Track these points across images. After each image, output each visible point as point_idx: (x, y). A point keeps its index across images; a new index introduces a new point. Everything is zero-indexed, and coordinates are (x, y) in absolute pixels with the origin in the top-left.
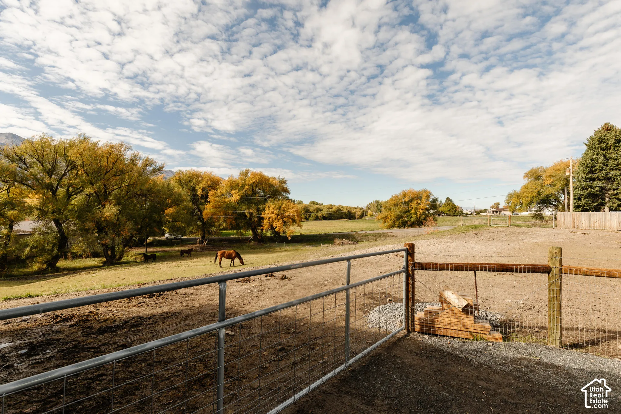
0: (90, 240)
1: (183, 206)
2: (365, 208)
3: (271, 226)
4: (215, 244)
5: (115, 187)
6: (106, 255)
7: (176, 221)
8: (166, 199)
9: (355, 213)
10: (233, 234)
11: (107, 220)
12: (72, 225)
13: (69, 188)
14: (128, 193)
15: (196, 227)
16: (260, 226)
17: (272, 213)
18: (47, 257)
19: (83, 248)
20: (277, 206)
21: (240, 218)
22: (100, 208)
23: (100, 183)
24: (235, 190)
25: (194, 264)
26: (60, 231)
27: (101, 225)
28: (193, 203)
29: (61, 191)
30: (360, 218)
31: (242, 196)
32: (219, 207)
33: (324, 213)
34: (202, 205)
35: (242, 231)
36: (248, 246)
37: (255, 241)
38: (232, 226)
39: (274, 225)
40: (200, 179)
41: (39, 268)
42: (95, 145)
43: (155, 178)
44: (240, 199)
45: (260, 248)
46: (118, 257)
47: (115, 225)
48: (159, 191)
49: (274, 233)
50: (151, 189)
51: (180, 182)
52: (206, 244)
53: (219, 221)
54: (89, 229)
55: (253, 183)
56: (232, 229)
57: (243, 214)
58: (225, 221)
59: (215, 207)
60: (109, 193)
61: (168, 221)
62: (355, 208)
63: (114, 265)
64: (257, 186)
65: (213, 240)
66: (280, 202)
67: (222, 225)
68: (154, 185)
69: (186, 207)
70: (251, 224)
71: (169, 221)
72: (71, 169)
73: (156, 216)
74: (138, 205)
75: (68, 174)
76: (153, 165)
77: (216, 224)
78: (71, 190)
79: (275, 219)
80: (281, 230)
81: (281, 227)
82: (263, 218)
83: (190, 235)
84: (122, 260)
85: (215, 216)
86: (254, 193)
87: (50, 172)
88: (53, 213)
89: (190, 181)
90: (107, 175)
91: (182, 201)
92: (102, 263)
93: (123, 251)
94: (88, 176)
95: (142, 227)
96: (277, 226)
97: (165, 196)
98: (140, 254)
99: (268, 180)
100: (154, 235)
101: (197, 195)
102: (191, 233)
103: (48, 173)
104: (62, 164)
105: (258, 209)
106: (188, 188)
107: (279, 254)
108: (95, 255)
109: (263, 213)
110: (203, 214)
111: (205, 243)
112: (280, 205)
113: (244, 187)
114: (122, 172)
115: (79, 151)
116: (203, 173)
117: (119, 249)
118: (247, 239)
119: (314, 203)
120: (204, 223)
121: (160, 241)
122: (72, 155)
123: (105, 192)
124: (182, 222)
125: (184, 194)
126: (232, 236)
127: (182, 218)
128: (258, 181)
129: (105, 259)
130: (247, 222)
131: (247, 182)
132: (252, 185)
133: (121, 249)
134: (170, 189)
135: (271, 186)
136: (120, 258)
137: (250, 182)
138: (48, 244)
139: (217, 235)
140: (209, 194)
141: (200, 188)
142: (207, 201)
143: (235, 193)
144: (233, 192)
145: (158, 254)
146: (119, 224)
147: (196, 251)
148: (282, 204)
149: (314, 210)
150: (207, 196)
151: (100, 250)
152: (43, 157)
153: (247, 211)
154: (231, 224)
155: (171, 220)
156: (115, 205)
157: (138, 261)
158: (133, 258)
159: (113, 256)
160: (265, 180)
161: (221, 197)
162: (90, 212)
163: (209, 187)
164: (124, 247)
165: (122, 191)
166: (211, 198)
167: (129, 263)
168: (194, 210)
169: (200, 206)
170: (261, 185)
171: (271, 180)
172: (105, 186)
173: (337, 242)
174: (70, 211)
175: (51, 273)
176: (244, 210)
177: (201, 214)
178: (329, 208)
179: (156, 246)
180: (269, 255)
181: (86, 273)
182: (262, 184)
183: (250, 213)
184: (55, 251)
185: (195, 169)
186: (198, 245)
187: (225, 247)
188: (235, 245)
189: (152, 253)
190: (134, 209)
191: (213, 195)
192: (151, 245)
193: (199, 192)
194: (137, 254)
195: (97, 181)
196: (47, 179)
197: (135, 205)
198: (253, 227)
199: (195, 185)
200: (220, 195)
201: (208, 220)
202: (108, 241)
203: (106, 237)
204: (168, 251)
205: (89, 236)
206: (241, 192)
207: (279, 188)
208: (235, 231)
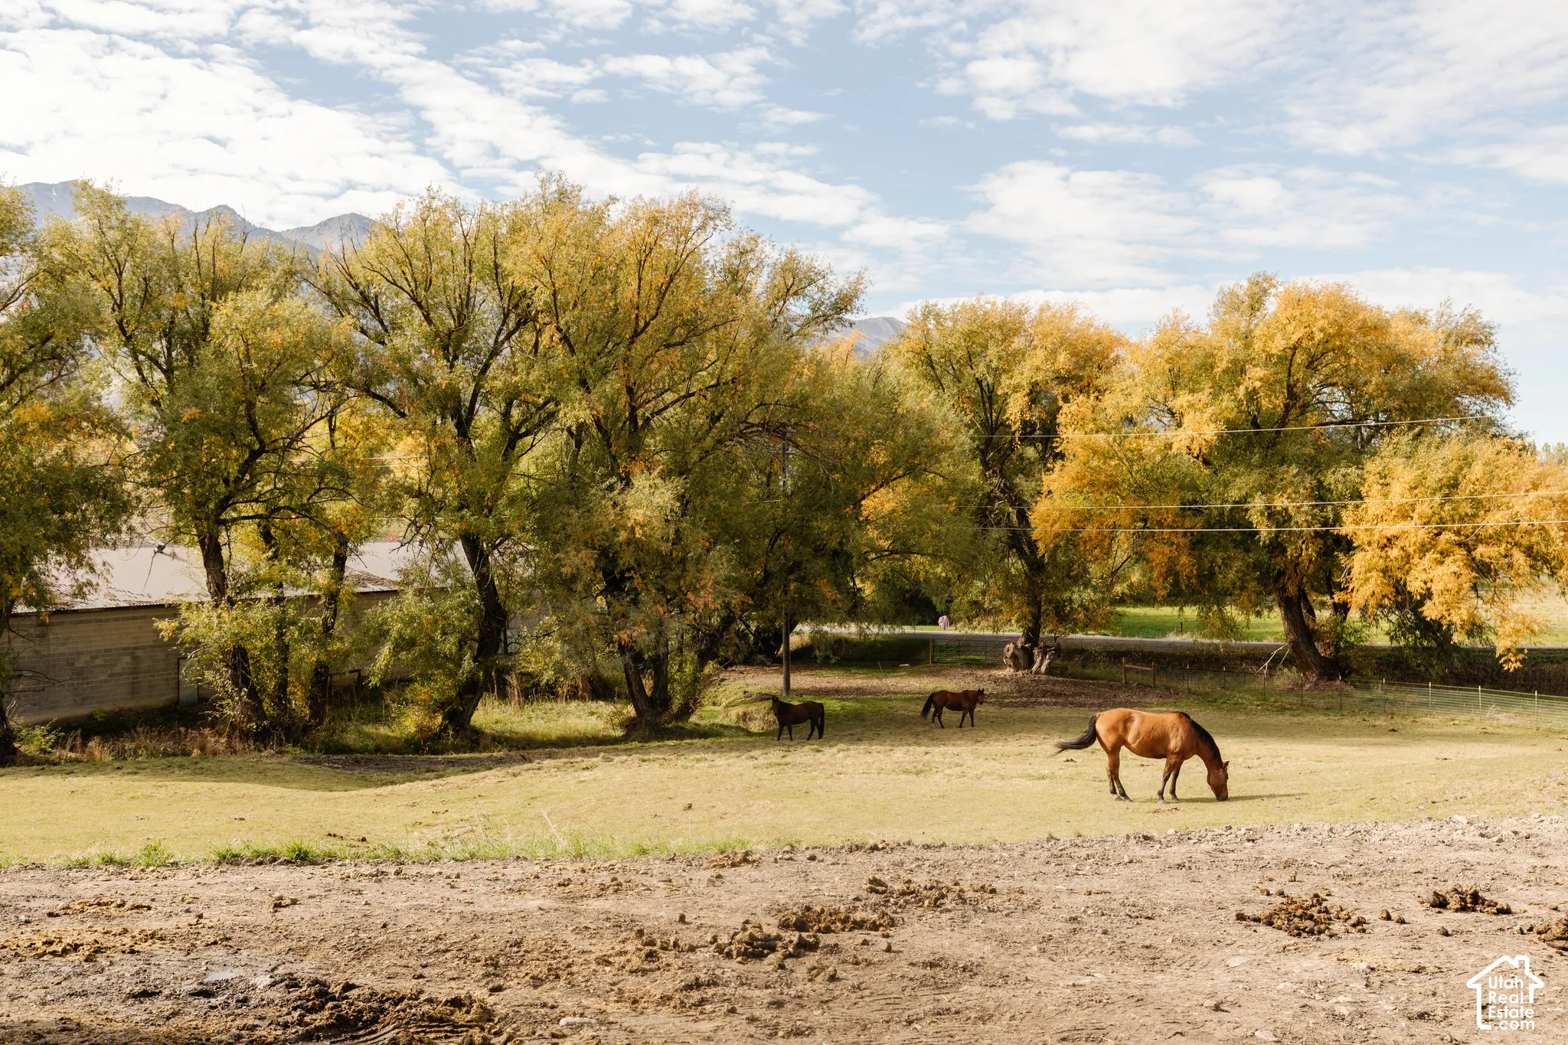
0: (579, 625)
1: (940, 481)
3: (1400, 588)
4: (1089, 671)
5: (669, 397)
6: (634, 695)
7: (907, 551)
8: (867, 445)
10: (1181, 628)
11: (637, 542)
12: (521, 561)
13: (509, 405)
14: (714, 419)
15: (996, 584)
16: (1330, 586)
17: (1405, 514)
18: (440, 686)
19: (557, 656)
20: (1437, 474)
21: (1217, 542)
22: (611, 488)
23: (612, 385)
24: (1192, 391)
25: (988, 766)
26: (484, 582)
27: (613, 561)
28: (985, 465)
29: (486, 419)
31: (1230, 424)
32: (1112, 485)
34: (1028, 476)
35: (1232, 611)
36: (1263, 696)
37: (1304, 667)
38: (1176, 583)
39: (1415, 586)
40: (1018, 343)
41: (421, 729)
42: (597, 217)
43: (823, 348)
44: (1220, 436)
45: (1328, 710)
46: (677, 703)
47: (666, 562)
48: (839, 410)
49: (1411, 630)
50: (804, 398)
51: (930, 363)
52: (1049, 672)
53: (1108, 553)
54: (574, 578)
55: (1294, 348)
56: (1176, 597)
57: (1237, 516)
58: (1140, 557)
59: (1092, 484)
60: (647, 421)
61: (873, 550)
63: (661, 738)
64: (1312, 364)
65: (1081, 652)
66: (1453, 449)
67: (1125, 578)
68: (814, 381)
69: (954, 481)
70: (1281, 574)
71: (881, 553)
72: (519, 325)
73: (823, 525)
74: (753, 476)
75: (506, 351)
76: (812, 290)
77: (1095, 570)
78: (516, 414)
79: (1423, 549)
80: (1460, 615)
81: (1458, 597)
82: (1347, 545)
83: (970, 620)
84: (693, 719)
85: (1090, 530)
86: (1296, 401)
87: (450, 345)
88: (461, 508)
89: (970, 356)
90: (638, 346)
91: (934, 454)
92: (621, 725)
93: (696, 680)
94: (572, 351)
95: (768, 575)
96: (1436, 588)
97: (860, 433)
98: (762, 697)
99: (1378, 328)
100: (818, 615)
101: (1002, 426)
102: (977, 610)
103: (445, 348)
104: (488, 307)
105: (1320, 493)
106: (961, 392)
107: (1453, 751)
108: (599, 689)
109: (1346, 515)
110: (1034, 518)
111: (1041, 663)
112: (1454, 466)
113: (1243, 371)
114: (693, 329)
115: (542, 249)
116: (1034, 312)
117: (680, 670)
118: (1255, 657)
120: (1036, 566)
121: (840, 642)
122: (519, 268)
123: (633, 418)
124: (935, 557)
125: (945, 419)
126: (1172, 638)
127: (937, 536)
128: (1319, 336)
129: (630, 710)
130: (1256, 566)
131: (1258, 345)
132: (1286, 360)
133: (688, 669)
134: (885, 400)
135: (1397, 360)
136: (686, 711)
137: (1278, 346)
138: (444, 633)
139: (1098, 627)
140: (1061, 419)
141: (1016, 389)
142: (1051, 453)
143: (1191, 406)
144: (1182, 400)
145: (832, 705)
146: (683, 560)
147: (1000, 700)
148: (1467, 461)
150: (1050, 429)
151: (613, 668)
152: (429, 283)
153: (1258, 503)
154: (1171, 571)
155: (885, 544)
156: (665, 475)
157: (755, 727)
158: (734, 712)
159: (660, 700)
160: (1365, 329)
161: (1118, 429)
162: (575, 502)
163: (1062, 380)
164: (703, 658)
165: (692, 411)
166: (1070, 437)
167: (718, 735)
168: (990, 498)
169: (1020, 480)
170: (1334, 360)
171: (1398, 327)
172: (630, 391)
174: (512, 501)
175: (457, 750)
176: (1244, 500)
177: (1023, 517)
179: (826, 664)
180: (1371, 751)
181: (559, 762)
182: (1342, 351)
183: (1271, 514)
184: (467, 663)
185: (995, 300)
186: (1008, 672)
187: (1138, 693)
188: (1191, 684)
189: (809, 698)
190: (737, 494)
191: (1079, 423)
192: (804, 658)
193: (1015, 409)
194: (749, 698)
195: (604, 372)
196: (441, 376)
197: (744, 477)
198: (1292, 590)
199: (997, 373)
200: (1117, 417)
201: (1057, 546)
202: (637, 632)
203: (633, 615)
204: (875, 692)
205: (575, 606)
206: (1226, 401)
207: (1448, 375)
208: (1191, 612)
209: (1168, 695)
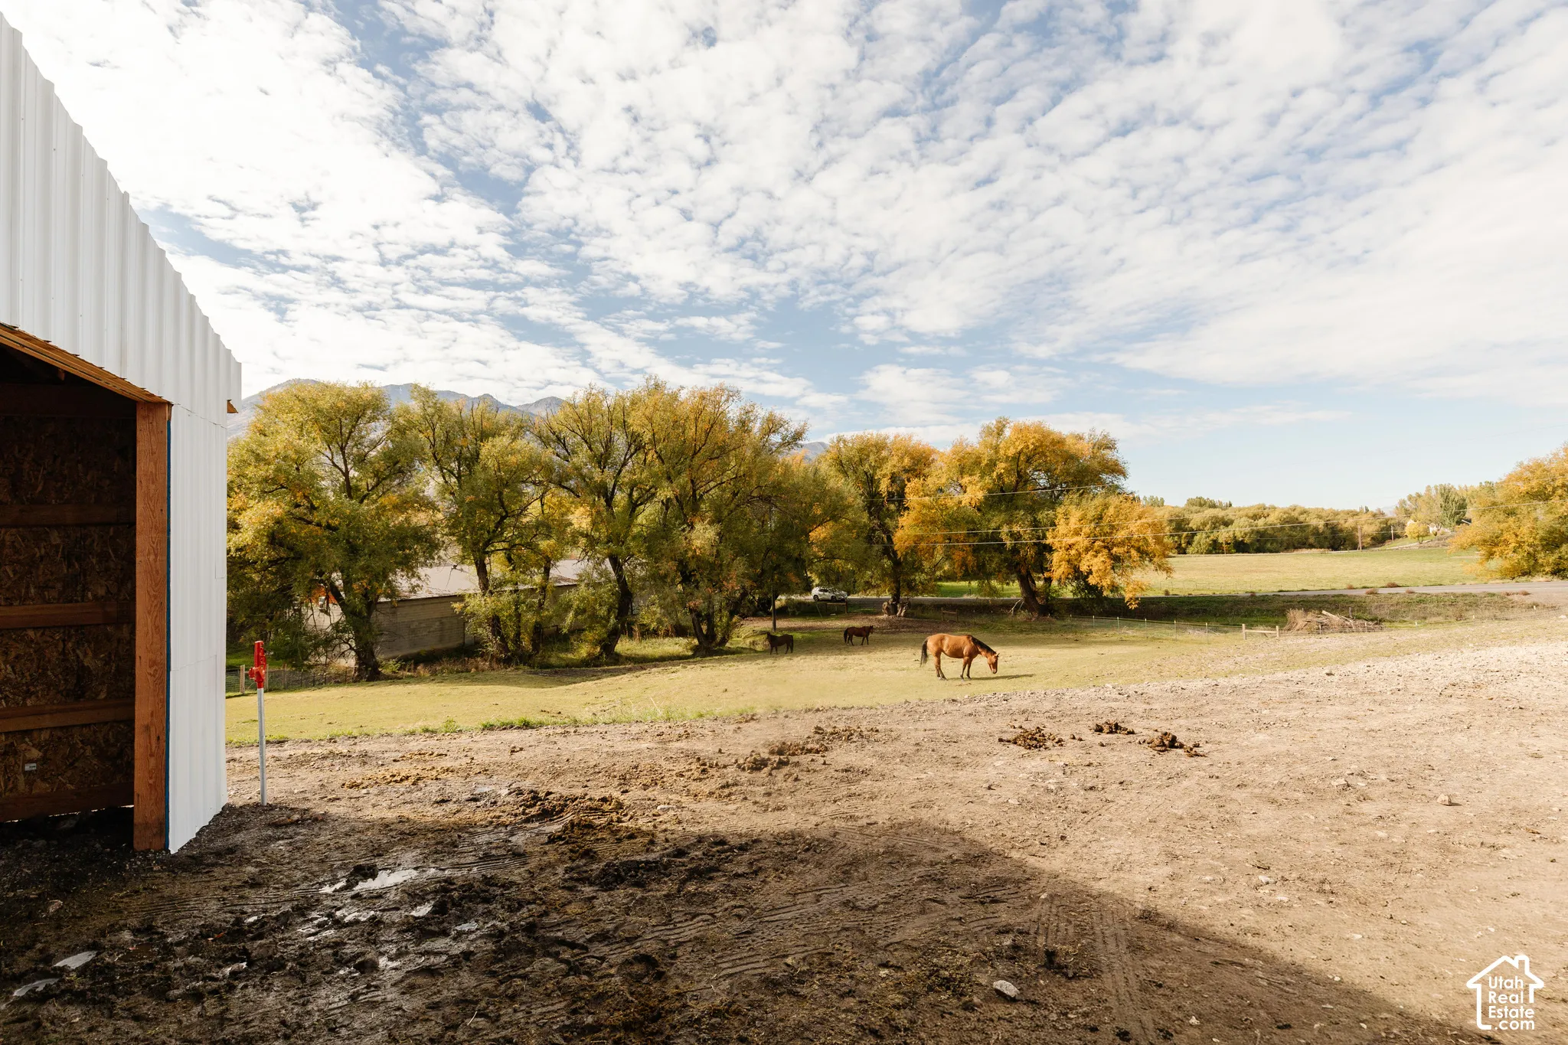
0: (669, 600)
1: (848, 522)
2: (1390, 513)
3: (1076, 569)
4: (925, 615)
5: (712, 484)
6: (698, 634)
7: (833, 558)
8: (811, 506)
9: (1355, 529)
10: (970, 592)
11: (697, 557)
12: (639, 568)
13: (632, 490)
14: (735, 494)
15: (878, 573)
16: (1043, 570)
17: (1077, 533)
18: (599, 632)
19: (658, 616)
20: (1091, 513)
21: (986, 549)
22: (684, 530)
23: (684, 479)
24: (971, 475)
25: (876, 664)
26: (621, 580)
27: (686, 566)
28: (871, 514)
29: (620, 498)
30: (1374, 545)
31: (990, 491)
32: (933, 522)
33: (1239, 529)
34: (892, 518)
35: (994, 583)
36: (1012, 625)
37: (1031, 610)
38: (966, 570)
39: (1084, 568)
40: (884, 453)
41: (589, 654)
42: (674, 397)
43: (788, 459)
44: (985, 497)
45: (1044, 631)
46: (719, 637)
47: (712, 566)
48: (796, 488)
49: (1083, 590)
50: (779, 483)
51: (841, 464)
52: (905, 616)
53: (932, 556)
54: (666, 576)
55: (1020, 453)
56: (967, 576)
57: (995, 536)
58: (948, 557)
59: (923, 522)
60: (701, 496)
61: (816, 557)
62: (1354, 514)
63: (711, 655)
64: (1029, 460)
65: (921, 605)
66: (1098, 501)
67: (941, 568)
68: (784, 474)
69: (855, 522)
70: (1018, 564)
71: (820, 559)
72: (636, 450)
73: (790, 546)
74: (755, 522)
75: (630, 463)
76: (782, 429)
77: (926, 565)
78: (635, 494)
79: (1087, 550)
80: (1106, 582)
81: (1105, 573)
82: (1049, 549)
83: (865, 591)
84: (728, 645)
85: (923, 545)
86: (1022, 479)
87: (602, 460)
88: (608, 542)
89: (861, 460)
90: (696, 459)
91: (845, 509)
92: (691, 649)
93: (728, 625)
94: (663, 462)
95: (763, 571)
96: (1094, 569)
97: (808, 500)
98: (762, 633)
99: (1060, 442)
100: (789, 590)
101: (878, 494)
102: (869, 586)
103: (599, 463)
104: (620, 442)
105: (1036, 524)
106: (857, 478)
107: (1106, 650)
108: (679, 631)
109: (1049, 535)
110: (895, 539)
111: (901, 612)
112: (1100, 509)
113: (995, 465)
114: (723, 450)
115: (647, 413)
116: (892, 438)
117: (721, 620)
118: (1007, 605)
119: (1202, 503)
120: (897, 563)
121: (800, 604)
122: (636, 421)
123: (694, 495)
124: (847, 560)
125: (849, 491)
126: (966, 597)
127: (847, 549)
128: (1031, 447)
129: (696, 642)
130: (1006, 560)
131: (1002, 452)
132: (1016, 458)
133: (725, 620)
134: (819, 482)
135: (1070, 458)
136: (724, 641)
137: (1011, 452)
138: (600, 605)
139: (931, 592)
140: (907, 490)
141: (884, 476)
142: (902, 507)
143: (970, 482)
144: (966, 480)
145: (797, 636)
146: (721, 565)
147: (882, 631)
148: (1106, 506)
149: (1204, 524)
150: (902, 495)
151: (686, 620)
152: (591, 431)
153: (1005, 529)
154: (964, 564)
155: (822, 555)
156: (711, 523)
157: (759, 648)
158: (748, 641)
159: (711, 636)
160: (1054, 443)
161: (935, 495)
162: (666, 538)
163: (907, 471)
164: (732, 614)
165: (724, 490)
166: (912, 499)
167: (741, 653)
168: (873, 530)
169: (887, 521)
170: (1040, 458)
171: (1069, 442)
172: (692, 481)
173: (1301, 622)
174: (634, 538)
175: (608, 665)
176: (998, 528)
177: (890, 539)
178: (1255, 517)
179: (794, 615)
180: (1066, 651)
181: (660, 669)
182: (1043, 454)
183: (1012, 535)
184: (612, 620)
185: (872, 433)
186: (885, 616)
187: (948, 626)
188: (976, 620)
189: (785, 633)
190: (747, 531)
191: (916, 492)
192: (783, 612)
193: (884, 486)
194: (756, 633)
195: (679, 473)
196: (597, 476)
197: (750, 523)
198: (1023, 572)
199: (874, 468)
200: (934, 489)
201: (907, 553)
202: (698, 602)
203: (696, 593)
204: (819, 629)
205: (667, 590)
206: (987, 479)
207: (1095, 464)
208: (974, 584)
209: (965, 626)
